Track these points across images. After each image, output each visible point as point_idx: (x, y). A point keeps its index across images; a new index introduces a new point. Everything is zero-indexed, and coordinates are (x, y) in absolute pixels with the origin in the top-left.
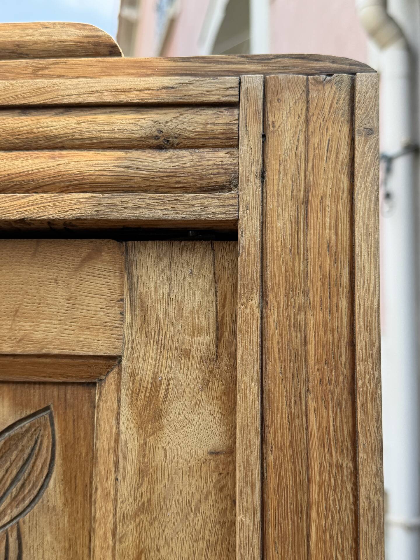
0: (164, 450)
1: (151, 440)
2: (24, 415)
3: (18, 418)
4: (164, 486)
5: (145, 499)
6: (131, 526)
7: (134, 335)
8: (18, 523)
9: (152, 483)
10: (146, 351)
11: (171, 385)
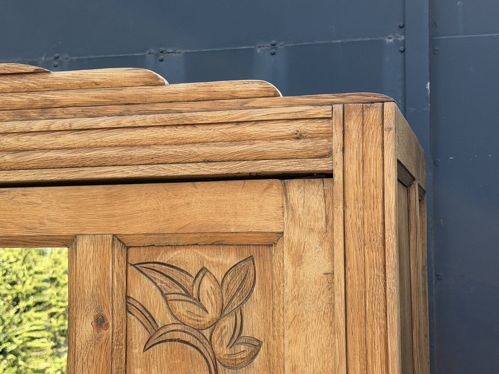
0: (304, 273)
1: (298, 269)
2: (241, 260)
3: (239, 261)
4: (304, 289)
5: (296, 294)
6: (291, 306)
7: (289, 222)
8: (240, 308)
9: (299, 287)
10: (294, 230)
11: (306, 245)
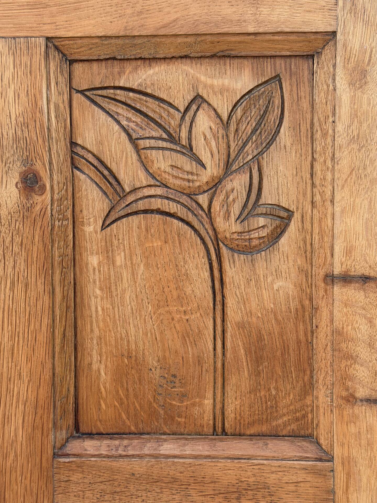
0: (369, 99)
1: (359, 93)
2: (260, 82)
3: (256, 84)
4: (369, 125)
5: (355, 133)
6: (345, 153)
7: (345, 15)
8: (258, 159)
9: (360, 123)
10: (354, 27)
11: (373, 52)
